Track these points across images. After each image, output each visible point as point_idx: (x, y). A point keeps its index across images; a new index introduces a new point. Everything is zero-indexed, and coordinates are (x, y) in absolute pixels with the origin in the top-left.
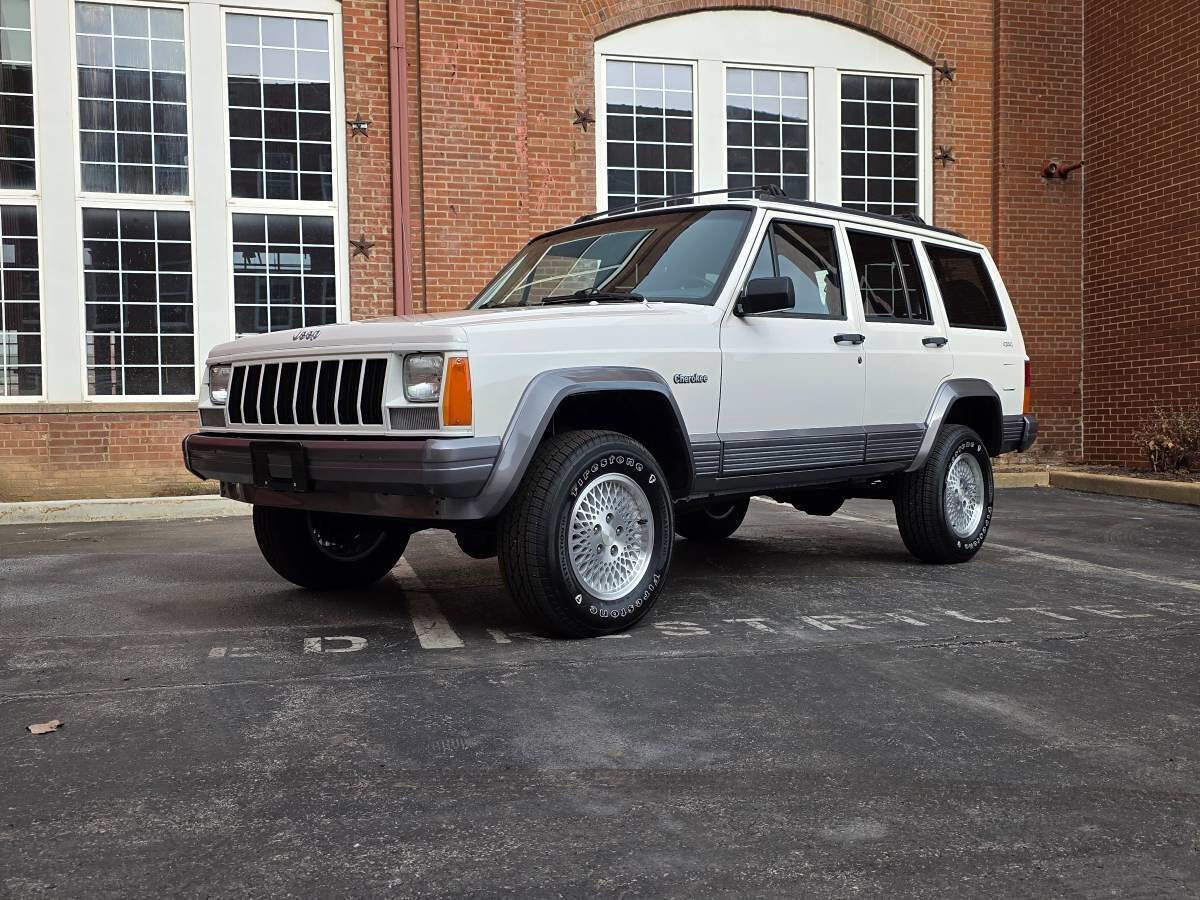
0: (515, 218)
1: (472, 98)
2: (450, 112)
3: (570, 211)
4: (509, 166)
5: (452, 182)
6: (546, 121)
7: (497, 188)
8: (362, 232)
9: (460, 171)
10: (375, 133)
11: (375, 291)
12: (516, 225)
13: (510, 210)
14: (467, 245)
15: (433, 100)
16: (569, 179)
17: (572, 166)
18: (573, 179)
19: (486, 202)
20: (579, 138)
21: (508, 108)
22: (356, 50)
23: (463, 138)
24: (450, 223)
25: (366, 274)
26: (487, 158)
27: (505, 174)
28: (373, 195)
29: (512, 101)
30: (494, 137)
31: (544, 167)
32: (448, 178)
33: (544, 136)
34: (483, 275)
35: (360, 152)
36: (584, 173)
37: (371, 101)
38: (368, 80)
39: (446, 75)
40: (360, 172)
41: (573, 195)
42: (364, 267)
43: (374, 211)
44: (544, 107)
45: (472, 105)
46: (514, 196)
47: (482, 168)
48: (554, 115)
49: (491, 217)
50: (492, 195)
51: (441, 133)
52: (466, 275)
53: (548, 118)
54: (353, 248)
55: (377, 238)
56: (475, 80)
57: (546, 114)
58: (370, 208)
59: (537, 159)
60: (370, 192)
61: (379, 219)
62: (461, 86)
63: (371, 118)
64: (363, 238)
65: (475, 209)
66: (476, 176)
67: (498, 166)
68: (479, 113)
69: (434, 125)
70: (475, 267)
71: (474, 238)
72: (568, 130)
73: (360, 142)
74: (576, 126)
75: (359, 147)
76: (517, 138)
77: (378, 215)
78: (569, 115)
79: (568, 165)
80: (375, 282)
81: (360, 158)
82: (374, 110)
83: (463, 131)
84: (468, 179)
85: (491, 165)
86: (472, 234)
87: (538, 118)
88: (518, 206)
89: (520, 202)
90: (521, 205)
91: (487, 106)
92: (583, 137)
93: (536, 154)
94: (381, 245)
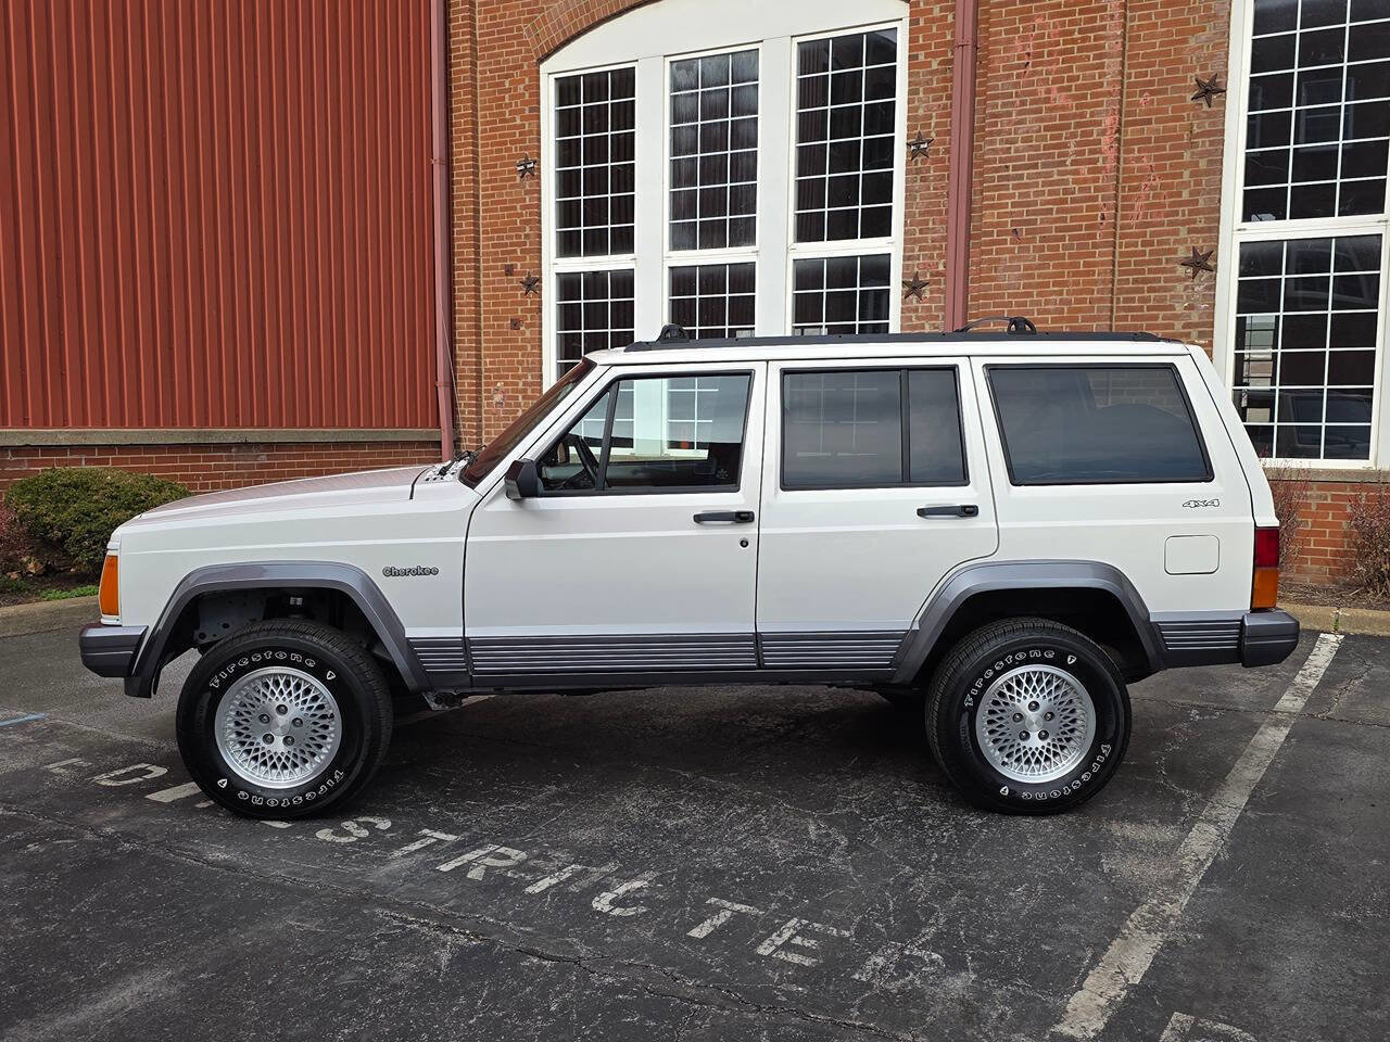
0: (1094, 237)
1: (1048, 91)
2: (1019, 113)
3: (1180, 218)
4: (1090, 171)
5: (1016, 200)
6: (1152, 102)
7: (1074, 201)
8: (916, 269)
9: (1027, 186)
10: (937, 151)
12: (1095, 246)
13: (1088, 228)
14: (1031, 276)
15: (1000, 102)
16: (1181, 175)
17: (1187, 156)
18: (1186, 173)
19: (1056, 220)
20: (1198, 117)
21: (1094, 96)
22: (922, 58)
23: (1034, 143)
24: (1012, 251)
25: (918, 318)
26: (1063, 163)
27: (1085, 181)
28: (931, 226)
29: (1101, 85)
30: (1074, 135)
31: (1145, 163)
32: (1013, 196)
33: (1149, 122)
34: (1048, 312)
35: (919, 177)
36: (1203, 164)
37: (934, 114)
38: (933, 90)
39: (1018, 67)
40: (918, 200)
41: (1185, 195)
42: (916, 310)
43: (930, 244)
44: (1151, 83)
45: (1047, 100)
46: (1096, 208)
47: (1056, 177)
48: (1164, 91)
49: (1063, 238)
50: (1066, 211)
51: (1007, 142)
53: (1155, 98)
54: (907, 289)
55: (932, 275)
56: (1054, 67)
57: (1152, 93)
58: (925, 240)
59: (1136, 154)
60: (927, 222)
61: (936, 253)
62: (1035, 78)
63: (933, 134)
64: (916, 276)
65: (1043, 230)
66: (1047, 189)
67: (1076, 172)
68: (1055, 108)
69: (999, 133)
70: (1039, 303)
71: (1039, 267)
73: (919, 165)
74: (1194, 102)
75: (918, 171)
76: (1103, 132)
77: (935, 248)
78: (1184, 89)
79: (1181, 156)
80: (927, 326)
81: (919, 183)
82: (937, 125)
83: (1034, 135)
84: (1037, 194)
85: (1067, 173)
86: (1037, 262)
87: (1142, 100)
88: (1099, 220)
89: (1103, 215)
90: (1103, 218)
91: (1067, 97)
92: (1205, 115)
93: (1136, 147)
94: (936, 283)
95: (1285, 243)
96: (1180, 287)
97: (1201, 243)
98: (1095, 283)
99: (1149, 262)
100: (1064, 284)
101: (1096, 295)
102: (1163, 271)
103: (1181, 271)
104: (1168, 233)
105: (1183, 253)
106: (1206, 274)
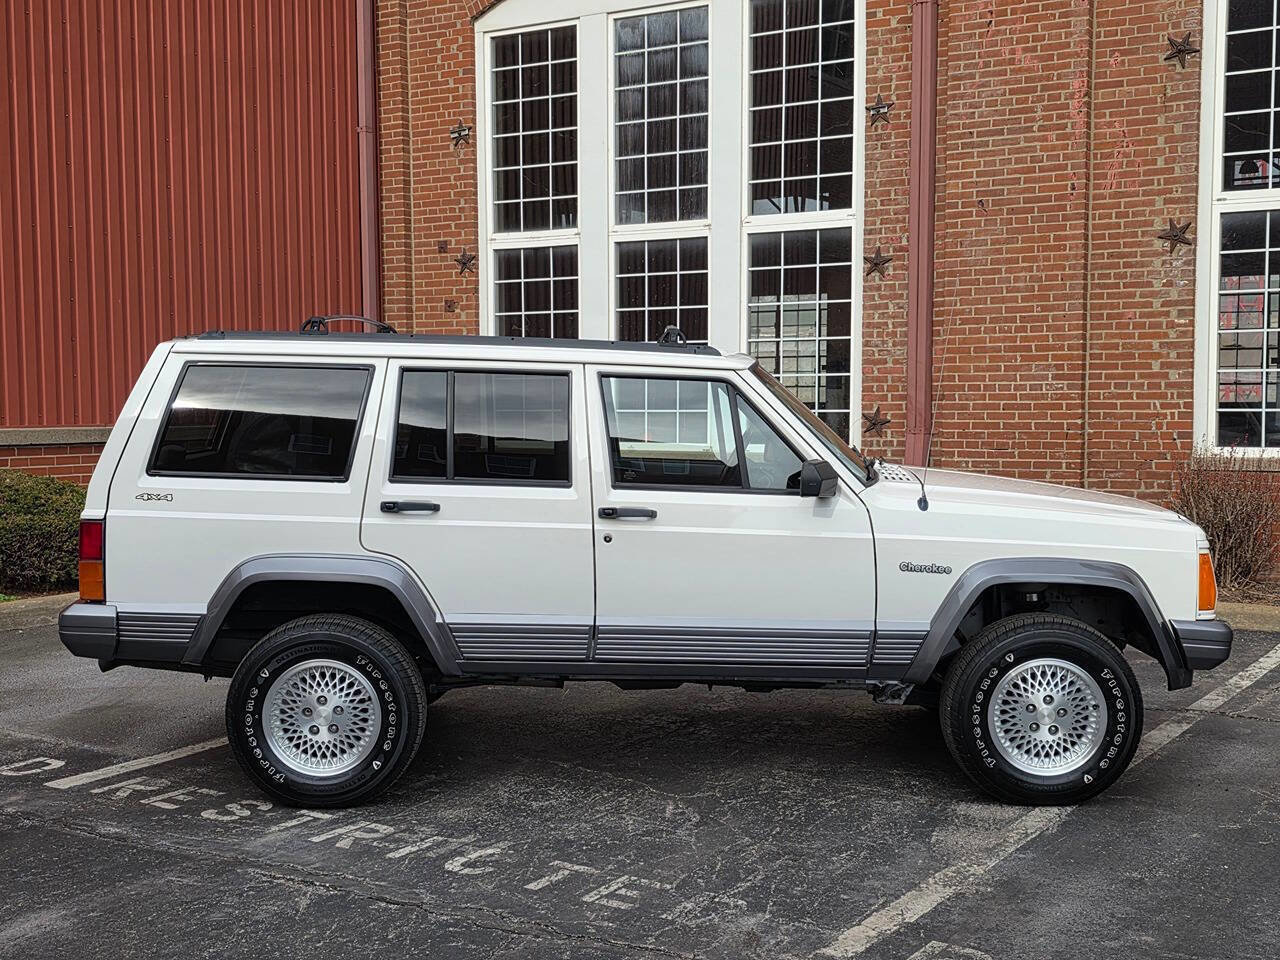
0: (1064, 208)
1: (1013, 52)
2: (983, 75)
3: (1155, 187)
4: (1059, 137)
5: (982, 168)
6: (1123, 62)
7: (1042, 170)
8: (878, 244)
9: (994, 153)
10: (898, 116)
11: (889, 317)
12: (1065, 217)
13: (1058, 198)
14: (999, 251)
15: (962, 63)
16: (1155, 142)
17: (1161, 121)
18: (1161, 140)
19: (1024, 191)
20: (1172, 79)
21: (1061, 56)
22: (880, 16)
23: (999, 107)
24: (978, 223)
25: (881, 297)
26: (1029, 129)
27: (1054, 148)
28: (893, 196)
29: (1068, 45)
30: (1040, 99)
31: (1117, 129)
32: (978, 164)
33: (1120, 84)
34: (1018, 290)
35: (879, 144)
36: (1178, 130)
37: (894, 76)
38: (893, 50)
39: (981, 26)
40: (879, 169)
41: (1160, 163)
42: (879, 288)
43: (893, 216)
44: (1121, 43)
45: (1012, 62)
46: (1066, 177)
47: (1022, 144)
48: (1136, 51)
49: (1032, 210)
50: (1035, 180)
51: (971, 106)
52: (995, 291)
53: (1126, 58)
54: (868, 265)
55: (895, 250)
56: (1018, 26)
57: (1124, 53)
58: (887, 212)
59: (1108, 119)
60: (888, 193)
61: (898, 226)
62: (999, 38)
63: (894, 98)
64: (878, 251)
65: (1011, 202)
66: (1013, 157)
67: (1045, 139)
68: (1020, 70)
69: (962, 97)
71: (1007, 241)
72: (1156, 70)
73: (880, 131)
74: (1167, 63)
75: (879, 138)
76: (1072, 96)
77: (898, 221)
78: (1153, 49)
79: (1155, 121)
80: (891, 306)
81: (879, 150)
82: (897, 87)
83: (999, 99)
84: (1003, 162)
85: (1034, 139)
86: (1005, 236)
87: (1112, 60)
88: (1069, 191)
89: (1073, 184)
90: (1073, 189)
91: (1032, 58)
92: (1179, 77)
93: (1107, 111)
94: (899, 258)
95: (1268, 214)
96: (1157, 262)
97: (1178, 215)
98: (1066, 258)
99: (1124, 236)
100: (1035, 259)
101: (1067, 272)
102: (1139, 244)
103: (1158, 245)
104: (1144, 204)
105: (1159, 225)
106: (1185, 248)
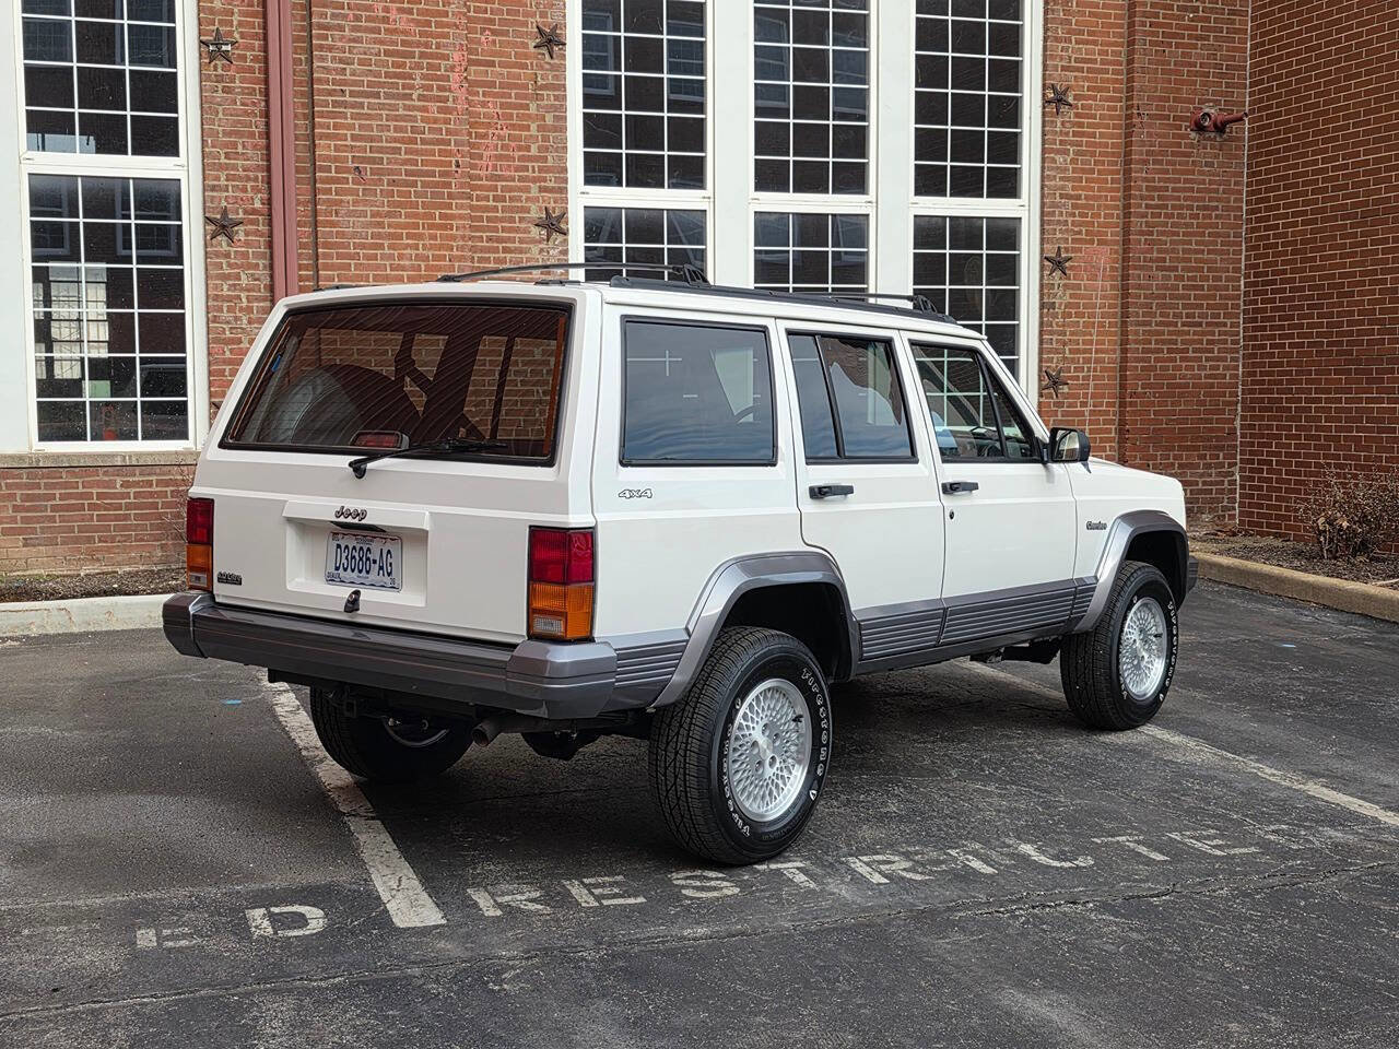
0: (448, 185)
1: (386, 10)
2: (354, 29)
3: (530, 174)
4: (440, 110)
5: (357, 132)
6: (494, 42)
7: (424, 142)
8: (224, 204)
9: (370, 117)
10: (244, 58)
11: (242, 290)
12: (450, 196)
13: (442, 174)
14: (380, 225)
15: (329, 11)
16: (528, 128)
17: (533, 109)
18: (533, 127)
19: (406, 162)
20: (542, 68)
21: (439, 25)
23: (373, 68)
24: (354, 192)
25: (229, 265)
26: (409, 97)
27: (435, 120)
28: (240, 150)
29: (446, 15)
30: (418, 66)
31: (491, 110)
32: (352, 127)
33: (492, 64)
34: (403, 268)
36: (549, 119)
37: (236, 10)
40: (220, 115)
41: (534, 151)
42: (227, 255)
43: (242, 173)
44: (491, 21)
45: (386, 20)
46: (449, 153)
47: (401, 112)
48: (506, 33)
49: (414, 184)
50: (417, 152)
51: (341, 61)
52: (378, 267)
53: (497, 39)
54: (211, 227)
55: (245, 212)
57: (494, 32)
58: (235, 167)
59: (481, 98)
60: (235, 145)
61: (249, 185)
63: (237, 35)
64: (225, 212)
65: (391, 172)
66: (392, 124)
67: (425, 110)
68: (395, 31)
69: (330, 49)
70: (391, 257)
71: (389, 214)
72: (526, 56)
73: (220, 71)
74: (537, 51)
75: (220, 79)
76: (452, 68)
77: (248, 179)
78: (529, 35)
79: (527, 107)
80: (243, 276)
81: (220, 94)
82: (240, 24)
83: (373, 58)
84: (381, 128)
85: (414, 108)
86: (386, 209)
87: (483, 38)
88: (454, 168)
89: (457, 162)
90: (458, 166)
91: (409, 21)
92: (547, 66)
93: (481, 90)
94: (252, 222)
95: (623, 211)
96: (535, 249)
97: (553, 205)
98: (454, 238)
99: (502, 220)
100: (420, 237)
101: (455, 252)
102: (517, 230)
103: (535, 232)
104: (520, 189)
105: (535, 213)
106: (560, 238)
